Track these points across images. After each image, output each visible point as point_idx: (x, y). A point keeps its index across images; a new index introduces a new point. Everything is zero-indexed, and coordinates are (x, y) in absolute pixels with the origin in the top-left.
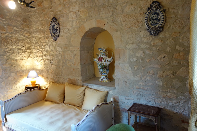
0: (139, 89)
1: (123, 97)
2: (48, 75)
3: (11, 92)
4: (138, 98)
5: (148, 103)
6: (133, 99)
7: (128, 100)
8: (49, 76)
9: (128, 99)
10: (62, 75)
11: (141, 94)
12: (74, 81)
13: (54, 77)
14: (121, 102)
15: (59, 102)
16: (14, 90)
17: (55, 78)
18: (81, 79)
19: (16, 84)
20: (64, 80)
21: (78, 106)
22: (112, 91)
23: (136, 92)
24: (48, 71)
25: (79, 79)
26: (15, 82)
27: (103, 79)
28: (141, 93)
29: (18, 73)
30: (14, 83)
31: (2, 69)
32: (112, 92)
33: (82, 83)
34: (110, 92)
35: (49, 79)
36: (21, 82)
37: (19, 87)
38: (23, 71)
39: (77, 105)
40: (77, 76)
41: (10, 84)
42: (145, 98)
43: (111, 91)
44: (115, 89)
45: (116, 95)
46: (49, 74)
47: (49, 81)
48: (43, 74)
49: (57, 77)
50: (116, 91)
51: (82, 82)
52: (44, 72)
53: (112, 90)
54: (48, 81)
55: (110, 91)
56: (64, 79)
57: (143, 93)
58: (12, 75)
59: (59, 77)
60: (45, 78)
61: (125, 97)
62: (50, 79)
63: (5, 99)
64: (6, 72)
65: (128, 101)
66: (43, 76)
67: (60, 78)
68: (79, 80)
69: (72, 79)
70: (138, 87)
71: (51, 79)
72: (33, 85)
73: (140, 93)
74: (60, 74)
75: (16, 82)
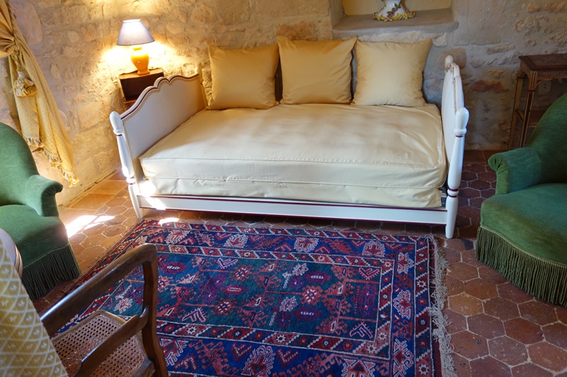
0: (539, 10)
1: (481, 47)
2: (188, 30)
3: (83, 101)
4: (530, 42)
5: (560, 49)
6: (515, 47)
7: (498, 51)
8: (193, 32)
9: (496, 49)
10: (252, 17)
11: (541, 25)
12: (301, 30)
13: (215, 30)
14: (471, 63)
15: (268, 103)
16: (89, 92)
17: (219, 36)
18: (329, 18)
19: (90, 74)
20: (259, 35)
21: (339, 101)
22: (444, 36)
23: (526, 22)
24: (187, 16)
25: (320, 22)
26: (84, 65)
27: (394, 10)
28: (542, 23)
29: (83, 29)
30: (84, 68)
31: (39, 16)
32: (444, 41)
33: (336, 31)
34: (437, 40)
35: (197, 43)
36: (99, 65)
37: (98, 85)
38: (96, 25)
39: (334, 99)
40: (315, 12)
41: (72, 71)
42: (552, 35)
43: (440, 38)
44: (457, 28)
45: (455, 48)
46: (193, 27)
47: (198, 49)
48: (166, 31)
49: (228, 31)
50: (457, 32)
51: (333, 28)
52: (171, 21)
53: (445, 34)
54: (190, 51)
55: (436, 38)
56: (259, 30)
57: (548, 20)
58: (72, 41)
59: (239, 27)
60: (176, 44)
61: (488, 46)
62: (202, 41)
63: (74, 125)
64: (53, 26)
65: (495, 56)
66: (166, 37)
67: (245, 30)
68: (320, 24)
69: (292, 24)
70: (536, 7)
71: (205, 43)
72: (141, 71)
73: (539, 24)
74: (242, 17)
75: (86, 64)
